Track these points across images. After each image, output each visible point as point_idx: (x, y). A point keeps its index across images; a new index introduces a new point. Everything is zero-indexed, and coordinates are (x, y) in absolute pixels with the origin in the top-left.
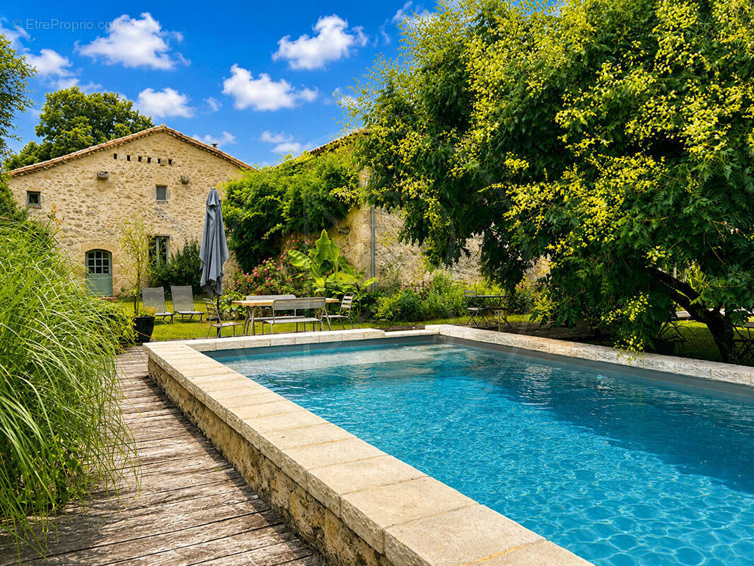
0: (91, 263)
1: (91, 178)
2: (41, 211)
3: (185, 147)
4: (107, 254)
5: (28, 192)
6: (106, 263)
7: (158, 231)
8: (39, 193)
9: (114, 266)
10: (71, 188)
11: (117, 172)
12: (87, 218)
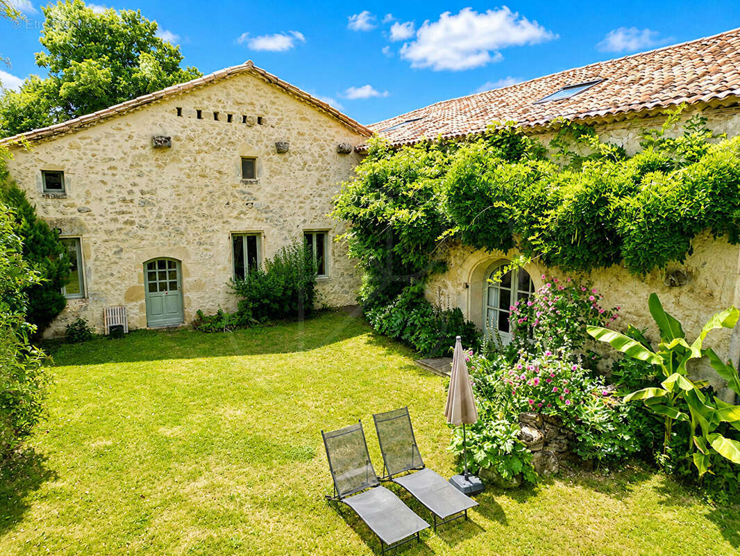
0: (151, 276)
1: (144, 147)
2: (65, 202)
3: (283, 98)
4: (173, 263)
5: (43, 171)
6: (173, 275)
7: (245, 225)
8: (62, 172)
9: (185, 280)
10: (113, 164)
11: (183, 136)
12: (141, 210)
